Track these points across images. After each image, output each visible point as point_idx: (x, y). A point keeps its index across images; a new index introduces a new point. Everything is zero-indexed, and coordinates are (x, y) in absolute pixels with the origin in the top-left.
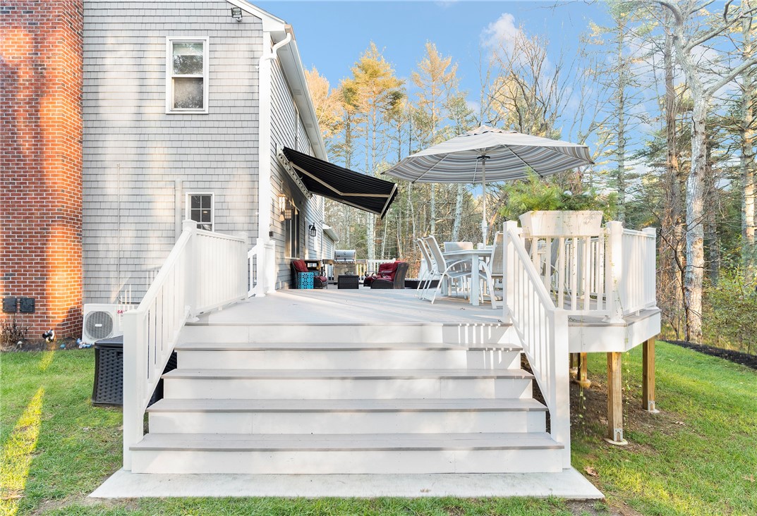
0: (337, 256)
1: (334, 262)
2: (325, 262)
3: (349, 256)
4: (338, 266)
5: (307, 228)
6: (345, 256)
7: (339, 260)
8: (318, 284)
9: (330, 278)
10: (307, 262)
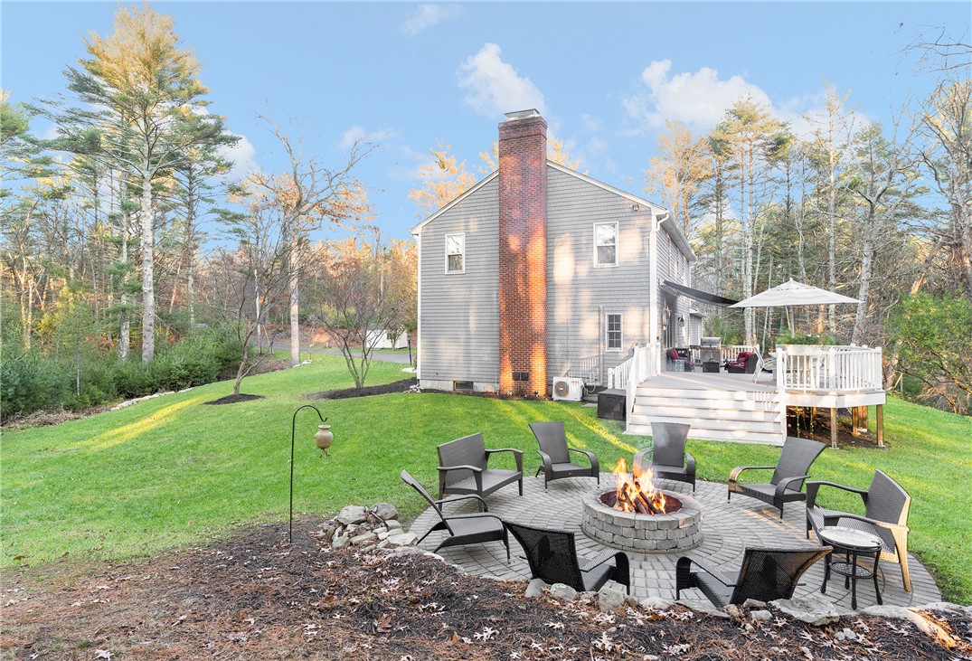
0: (703, 342)
1: (701, 348)
2: (692, 347)
3: (715, 343)
4: (705, 352)
5: (676, 320)
6: (711, 343)
7: (706, 348)
8: (688, 368)
9: (697, 360)
10: (677, 350)
